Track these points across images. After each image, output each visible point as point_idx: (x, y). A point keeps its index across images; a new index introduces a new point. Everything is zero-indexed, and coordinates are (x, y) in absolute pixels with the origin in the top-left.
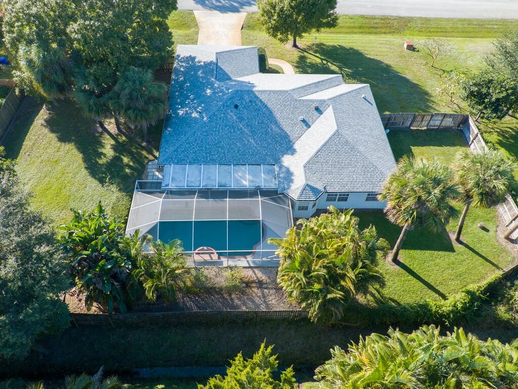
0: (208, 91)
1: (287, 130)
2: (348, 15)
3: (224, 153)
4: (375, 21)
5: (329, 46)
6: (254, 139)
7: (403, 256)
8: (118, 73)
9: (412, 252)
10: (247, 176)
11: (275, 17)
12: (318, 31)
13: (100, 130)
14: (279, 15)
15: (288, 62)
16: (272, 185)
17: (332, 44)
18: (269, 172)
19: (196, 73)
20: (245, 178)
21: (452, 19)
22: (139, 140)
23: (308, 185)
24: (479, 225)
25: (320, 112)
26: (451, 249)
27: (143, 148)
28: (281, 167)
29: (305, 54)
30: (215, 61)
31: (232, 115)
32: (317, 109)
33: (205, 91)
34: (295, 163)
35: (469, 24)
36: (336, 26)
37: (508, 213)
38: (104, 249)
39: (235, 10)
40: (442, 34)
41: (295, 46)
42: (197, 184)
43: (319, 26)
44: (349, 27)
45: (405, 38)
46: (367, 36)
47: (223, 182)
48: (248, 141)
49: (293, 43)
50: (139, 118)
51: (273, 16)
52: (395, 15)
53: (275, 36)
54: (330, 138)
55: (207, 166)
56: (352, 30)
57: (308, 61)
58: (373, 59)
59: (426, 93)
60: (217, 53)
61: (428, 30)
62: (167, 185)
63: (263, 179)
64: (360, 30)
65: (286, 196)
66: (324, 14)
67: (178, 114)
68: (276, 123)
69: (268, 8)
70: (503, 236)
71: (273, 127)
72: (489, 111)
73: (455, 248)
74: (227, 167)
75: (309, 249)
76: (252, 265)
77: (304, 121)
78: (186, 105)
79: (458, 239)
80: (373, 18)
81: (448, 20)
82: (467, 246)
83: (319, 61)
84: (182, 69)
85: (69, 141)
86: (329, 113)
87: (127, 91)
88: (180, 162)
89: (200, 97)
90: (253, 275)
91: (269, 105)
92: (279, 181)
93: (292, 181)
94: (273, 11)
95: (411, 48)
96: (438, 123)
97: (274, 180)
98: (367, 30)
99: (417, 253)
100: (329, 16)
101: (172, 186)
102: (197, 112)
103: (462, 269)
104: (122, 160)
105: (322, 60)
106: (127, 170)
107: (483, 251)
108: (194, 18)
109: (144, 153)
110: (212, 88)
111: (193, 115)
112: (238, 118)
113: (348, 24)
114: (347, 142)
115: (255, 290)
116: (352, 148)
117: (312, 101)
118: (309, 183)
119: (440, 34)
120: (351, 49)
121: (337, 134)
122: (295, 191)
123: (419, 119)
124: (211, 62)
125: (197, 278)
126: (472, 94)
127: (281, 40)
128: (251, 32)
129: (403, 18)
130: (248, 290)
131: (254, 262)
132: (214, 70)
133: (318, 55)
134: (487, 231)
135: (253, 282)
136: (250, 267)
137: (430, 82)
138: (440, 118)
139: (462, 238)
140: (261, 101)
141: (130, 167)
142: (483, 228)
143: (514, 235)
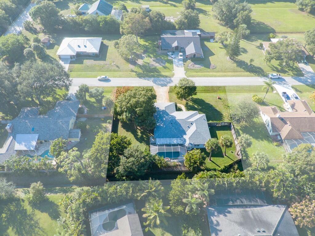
0: (164, 119)
1: (184, 129)
3: (170, 135)
4: (210, 88)
6: (177, 131)
7: (212, 159)
9: (214, 158)
13: (136, 128)
15: (183, 105)
16: (181, 143)
18: (181, 139)
19: (160, 113)
20: (175, 141)
22: (146, 131)
25: (192, 124)
26: (223, 157)
27: (148, 133)
28: (183, 138)
30: (165, 109)
33: (163, 119)
34: (186, 137)
35: (239, 88)
37: (238, 148)
40: (230, 92)
42: (164, 143)
43: (192, 95)
44: (201, 91)
45: (218, 94)
47: (170, 142)
51: (179, 95)
52: (215, 85)
55: (166, 138)
57: (189, 104)
58: (208, 103)
59: (222, 114)
60: (165, 107)
63: (179, 141)
64: (205, 92)
65: (185, 146)
67: (157, 125)
68: (181, 127)
69: (177, 92)
70: (236, 154)
74: (170, 139)
75: (190, 157)
77: (188, 127)
78: (159, 122)
79: (225, 155)
81: (232, 86)
82: (227, 156)
83: (192, 104)
85: (129, 132)
86: (194, 124)
88: (159, 138)
89: (162, 120)
90: (178, 164)
91: (180, 123)
92: (183, 142)
93: (186, 142)
95: (219, 98)
98: (206, 91)
99: (215, 158)
101: (158, 144)
103: (225, 162)
104: (143, 136)
106: (145, 139)
107: (231, 157)
109: (148, 134)
110: (165, 118)
111: (161, 125)
112: (172, 126)
113: (201, 90)
114: (199, 132)
115: (179, 167)
116: (200, 134)
117: (190, 121)
118: (190, 142)
119: (229, 92)
120: (201, 99)
121: (196, 130)
122: (187, 144)
123: (218, 123)
125: (167, 164)
129: (218, 86)
130: (177, 167)
132: (165, 112)
133: (191, 102)
136: (177, 162)
137: (223, 111)
138: (224, 123)
140: (178, 122)
141: (146, 138)
142: (232, 152)
143: (239, 154)
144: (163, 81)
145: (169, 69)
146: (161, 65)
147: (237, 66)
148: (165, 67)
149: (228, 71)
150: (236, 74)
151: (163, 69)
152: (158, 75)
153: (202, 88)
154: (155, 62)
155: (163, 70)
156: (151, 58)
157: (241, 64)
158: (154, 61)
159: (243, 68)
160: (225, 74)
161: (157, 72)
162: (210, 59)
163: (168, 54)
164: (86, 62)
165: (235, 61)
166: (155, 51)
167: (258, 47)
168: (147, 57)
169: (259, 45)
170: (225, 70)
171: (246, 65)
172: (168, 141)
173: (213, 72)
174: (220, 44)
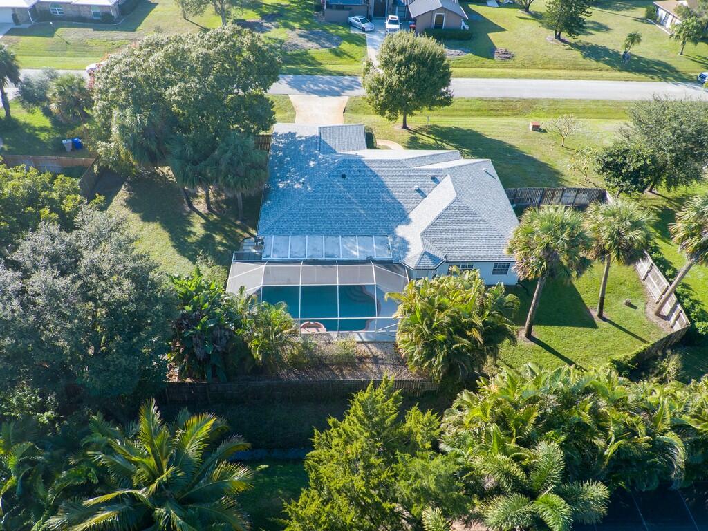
0: (312, 163)
1: (401, 200)
2: (462, 98)
3: (331, 224)
4: (496, 103)
5: (443, 128)
6: (364, 209)
7: (538, 331)
8: (217, 139)
9: (548, 327)
10: (357, 247)
11: (383, 93)
12: (430, 109)
13: (188, 209)
14: (387, 91)
15: (398, 142)
16: (387, 255)
17: (446, 126)
18: (385, 243)
19: (297, 147)
21: (584, 100)
22: (233, 219)
23: (426, 252)
24: (624, 302)
25: (438, 182)
26: (593, 325)
27: (237, 226)
28: (395, 238)
29: (417, 135)
30: (318, 134)
31: (339, 185)
32: (433, 178)
33: (308, 163)
34: (411, 232)
35: (604, 106)
36: (451, 103)
37: (658, 288)
38: (207, 305)
39: (337, 94)
41: (405, 127)
42: (302, 254)
43: (432, 104)
44: (466, 110)
45: (531, 120)
46: (487, 118)
47: (330, 253)
48: (358, 211)
49: (402, 124)
50: (239, 185)
51: (380, 92)
52: (518, 97)
53: (382, 114)
54: (449, 206)
55: (312, 238)
56: (468, 112)
57: (421, 141)
58: (495, 140)
59: (557, 173)
60: (320, 128)
61: (557, 111)
62: (268, 256)
63: (375, 249)
64: (479, 113)
65: (402, 266)
66: (436, 91)
67: (278, 187)
68: (388, 192)
69: (375, 84)
70: (653, 313)
71: (385, 196)
72: (628, 183)
73: (598, 325)
74: (334, 238)
75: (431, 302)
76: (365, 340)
77: (419, 190)
78: (287, 178)
79: (600, 315)
80: (493, 100)
81: (579, 101)
82: (612, 323)
83: (433, 141)
84: (281, 145)
85: (154, 220)
86: (447, 182)
87: (228, 155)
88: (282, 233)
89: (303, 169)
90: (367, 350)
91: (380, 175)
92: (394, 252)
93: (408, 250)
94: (380, 87)
95: (537, 128)
96: (571, 200)
97: (387, 251)
98: (486, 113)
99: (554, 329)
100: (443, 94)
101: (274, 257)
102: (300, 183)
103: (607, 346)
104: (214, 238)
105: (436, 140)
106: (220, 248)
107: (631, 328)
108: (290, 102)
109: (239, 231)
110: (316, 160)
111: (296, 187)
112: (347, 188)
113: (464, 107)
114: (468, 210)
115: (370, 366)
116: (475, 216)
117: (427, 170)
118: (427, 251)
120: (469, 130)
121: (456, 201)
122: (411, 260)
123: (549, 194)
124: (314, 136)
125: (305, 346)
126: (607, 167)
127: (390, 119)
128: (354, 115)
129: (527, 100)
130: (361, 366)
131: (367, 337)
132: (317, 143)
133: (431, 136)
134: (635, 307)
135: (368, 357)
136: (363, 342)
137: (560, 162)
138: (573, 194)
139: (605, 315)
140: (371, 170)
141: (223, 245)
142: (629, 305)
143: (666, 310)
144: (328, 83)
145: (351, 57)
146: (326, 47)
147: (585, 57)
148: (339, 54)
149: (556, 67)
150: (584, 73)
151: (332, 56)
152: (310, 70)
153: (468, 103)
154: (303, 40)
155: (330, 59)
156: (293, 29)
157: (594, 52)
158: (301, 36)
159: (606, 62)
160: (548, 72)
161: (308, 64)
162: (491, 38)
163: (351, 19)
164: (65, 33)
165: (575, 46)
166: (309, 16)
167: (642, 20)
168: (278, 28)
169: (643, 16)
170: (546, 65)
171: (616, 54)
172: (321, 246)
173: (504, 68)
174: (520, 11)
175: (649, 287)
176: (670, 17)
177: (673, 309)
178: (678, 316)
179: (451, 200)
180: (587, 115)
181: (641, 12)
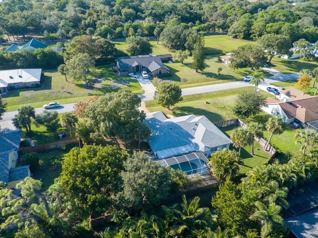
3: (173, 144)
11: (165, 101)
15: (170, 114)
17: (181, 106)
18: (190, 146)
19: (148, 122)
20: (183, 149)
23: (205, 146)
26: (252, 157)
28: (192, 143)
29: (174, 111)
32: (196, 124)
33: (156, 126)
34: (197, 141)
37: (264, 143)
41: (169, 109)
42: (171, 155)
45: (204, 100)
46: (190, 102)
47: (178, 152)
48: (179, 138)
52: (195, 93)
54: (205, 132)
55: (170, 149)
58: (198, 108)
59: (220, 115)
60: (153, 115)
61: (209, 96)
62: (161, 157)
63: (189, 149)
64: (187, 100)
65: (200, 151)
69: (161, 98)
70: (265, 150)
72: (244, 116)
73: (254, 156)
74: (176, 148)
77: (193, 129)
80: (189, 96)
81: (214, 92)
82: (257, 155)
83: (180, 112)
86: (200, 124)
88: (160, 150)
89: (155, 129)
90: (201, 178)
91: (181, 126)
93: (199, 146)
95: (207, 103)
96: (229, 123)
101: (163, 157)
103: (259, 162)
107: (262, 155)
111: (157, 134)
112: (173, 132)
114: (210, 132)
115: (204, 182)
116: (213, 133)
117: (194, 122)
120: (188, 107)
122: (202, 149)
123: (224, 123)
126: (236, 112)
129: (199, 94)
130: (201, 182)
133: (178, 110)
134: (260, 150)
135: (202, 180)
138: (230, 121)
139: (254, 154)
140: (178, 125)
142: (258, 149)
143: (268, 149)
145: (135, 87)
146: (125, 85)
147: (207, 76)
148: (130, 86)
149: (201, 81)
150: (210, 82)
151: (129, 88)
154: (116, 83)
156: (110, 80)
157: (209, 75)
159: (214, 78)
160: (199, 84)
162: (177, 75)
163: (130, 74)
164: (23, 94)
165: (203, 74)
166: (113, 75)
167: (217, 62)
168: (105, 80)
169: (217, 60)
170: (198, 81)
171: (215, 75)
172: (174, 151)
173: (186, 84)
174: (180, 63)
175: (260, 143)
176: (226, 61)
177: (270, 148)
178: (272, 149)
179: (205, 130)
180: (218, 96)
181: (216, 59)
